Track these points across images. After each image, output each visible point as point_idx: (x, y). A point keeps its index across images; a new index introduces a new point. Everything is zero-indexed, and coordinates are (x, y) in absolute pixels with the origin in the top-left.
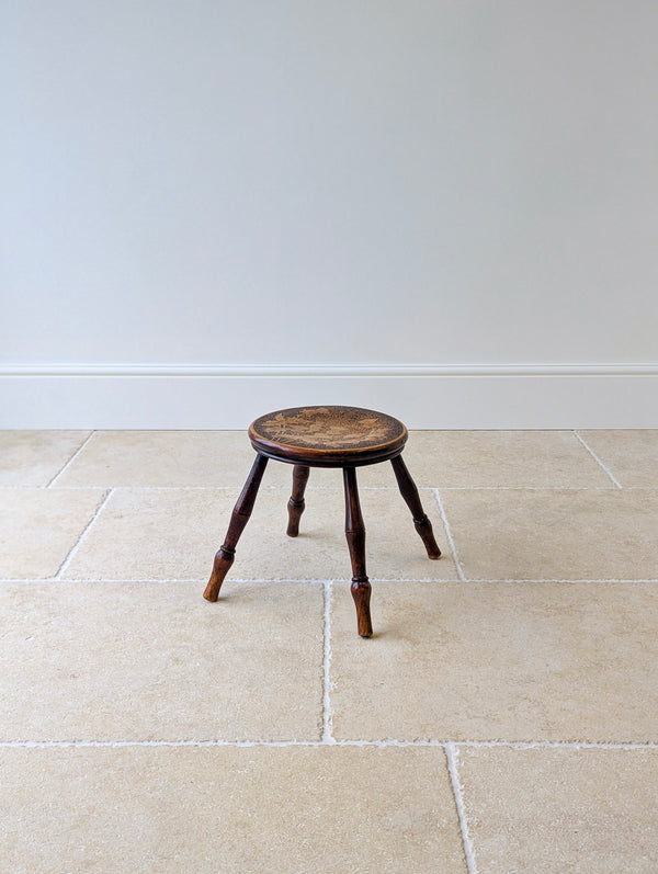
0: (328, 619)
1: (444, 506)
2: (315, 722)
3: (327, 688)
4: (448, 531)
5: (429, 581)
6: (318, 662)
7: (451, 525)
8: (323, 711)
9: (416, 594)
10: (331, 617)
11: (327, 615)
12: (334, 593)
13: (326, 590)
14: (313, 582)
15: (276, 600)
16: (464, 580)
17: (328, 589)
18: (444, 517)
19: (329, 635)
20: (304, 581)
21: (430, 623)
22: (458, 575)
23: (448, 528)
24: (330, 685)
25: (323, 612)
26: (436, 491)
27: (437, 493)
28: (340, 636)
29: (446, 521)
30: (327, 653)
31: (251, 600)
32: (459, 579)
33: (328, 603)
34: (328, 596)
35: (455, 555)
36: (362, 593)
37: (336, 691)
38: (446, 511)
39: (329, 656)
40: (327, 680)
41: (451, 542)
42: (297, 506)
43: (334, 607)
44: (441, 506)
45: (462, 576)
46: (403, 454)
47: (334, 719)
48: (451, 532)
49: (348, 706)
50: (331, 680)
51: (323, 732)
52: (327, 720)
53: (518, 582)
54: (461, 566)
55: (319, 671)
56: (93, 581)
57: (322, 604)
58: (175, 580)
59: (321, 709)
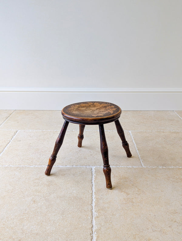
0: (93, 183)
2: (89, 233)
3: (93, 215)
4: (136, 147)
5: (131, 167)
6: (90, 203)
7: (137, 144)
8: (92, 227)
9: (126, 173)
10: (95, 182)
11: (93, 181)
12: (95, 172)
13: (92, 171)
14: (88, 167)
15: (74, 175)
16: (144, 167)
17: (94, 170)
18: (134, 141)
19: (94, 190)
20: (84, 167)
21: (133, 185)
23: (136, 146)
24: (95, 214)
25: (92, 180)
26: (130, 132)
27: (131, 133)
28: (98, 191)
29: (135, 143)
30: (93, 198)
31: (64, 174)
32: (142, 166)
33: (93, 176)
34: (93, 173)
35: (139, 156)
36: (108, 172)
37: (97, 217)
38: (135, 140)
39: (94, 200)
40: (94, 211)
41: (138, 151)
42: (81, 137)
43: (96, 178)
44: (132, 137)
45: (143, 165)
46: (119, 119)
47: (97, 231)
49: (103, 224)
50: (95, 211)
51: (92, 238)
52: (94, 232)
53: (164, 167)
54: (142, 161)
55: (90, 207)
56: (7, 166)
57: (91, 176)
58: (37, 166)
59: (91, 226)
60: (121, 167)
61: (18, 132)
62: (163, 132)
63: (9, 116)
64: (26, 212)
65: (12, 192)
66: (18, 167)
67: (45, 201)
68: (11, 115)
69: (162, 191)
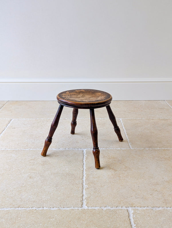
1: (123, 124)
2: (80, 200)
4: (125, 132)
5: (119, 149)
6: (81, 178)
7: (126, 130)
9: (115, 154)
10: (86, 161)
11: (84, 161)
12: (87, 153)
13: (84, 152)
15: (66, 156)
16: (132, 148)
19: (85, 168)
20: (76, 149)
22: (129, 147)
24: (85, 186)
25: (83, 160)
26: (121, 119)
27: (121, 120)
28: (89, 168)
29: (124, 129)
30: (84, 174)
32: (130, 148)
33: (85, 157)
34: (85, 154)
35: (128, 140)
36: (96, 153)
37: (87, 188)
38: (125, 126)
39: (85, 176)
40: (84, 184)
41: (127, 136)
42: (74, 124)
43: (87, 158)
44: (122, 124)
45: (131, 147)
47: (87, 199)
48: (127, 133)
49: (92, 194)
50: (86, 184)
51: (83, 204)
52: (84, 199)
53: (150, 149)
54: (131, 144)
55: (81, 181)
56: (3, 149)
57: (82, 157)
58: (32, 149)
59: (82, 195)
60: (110, 149)
61: (12, 121)
62: (153, 119)
63: (2, 107)
64: (23, 185)
65: (10, 170)
66: (14, 150)
67: (40, 177)
68: (4, 105)
69: (147, 168)
